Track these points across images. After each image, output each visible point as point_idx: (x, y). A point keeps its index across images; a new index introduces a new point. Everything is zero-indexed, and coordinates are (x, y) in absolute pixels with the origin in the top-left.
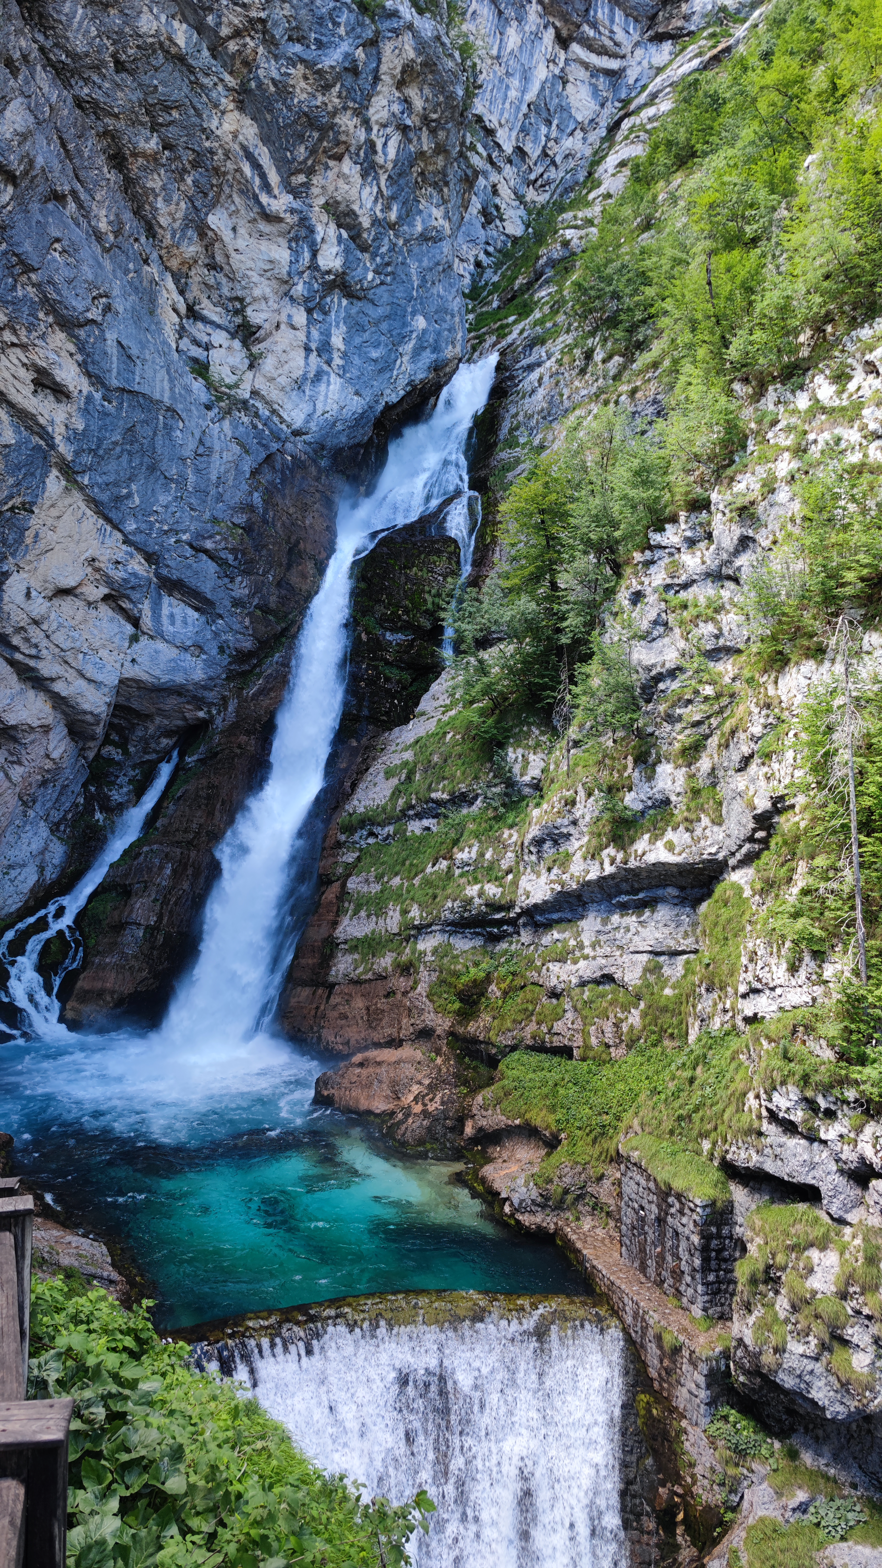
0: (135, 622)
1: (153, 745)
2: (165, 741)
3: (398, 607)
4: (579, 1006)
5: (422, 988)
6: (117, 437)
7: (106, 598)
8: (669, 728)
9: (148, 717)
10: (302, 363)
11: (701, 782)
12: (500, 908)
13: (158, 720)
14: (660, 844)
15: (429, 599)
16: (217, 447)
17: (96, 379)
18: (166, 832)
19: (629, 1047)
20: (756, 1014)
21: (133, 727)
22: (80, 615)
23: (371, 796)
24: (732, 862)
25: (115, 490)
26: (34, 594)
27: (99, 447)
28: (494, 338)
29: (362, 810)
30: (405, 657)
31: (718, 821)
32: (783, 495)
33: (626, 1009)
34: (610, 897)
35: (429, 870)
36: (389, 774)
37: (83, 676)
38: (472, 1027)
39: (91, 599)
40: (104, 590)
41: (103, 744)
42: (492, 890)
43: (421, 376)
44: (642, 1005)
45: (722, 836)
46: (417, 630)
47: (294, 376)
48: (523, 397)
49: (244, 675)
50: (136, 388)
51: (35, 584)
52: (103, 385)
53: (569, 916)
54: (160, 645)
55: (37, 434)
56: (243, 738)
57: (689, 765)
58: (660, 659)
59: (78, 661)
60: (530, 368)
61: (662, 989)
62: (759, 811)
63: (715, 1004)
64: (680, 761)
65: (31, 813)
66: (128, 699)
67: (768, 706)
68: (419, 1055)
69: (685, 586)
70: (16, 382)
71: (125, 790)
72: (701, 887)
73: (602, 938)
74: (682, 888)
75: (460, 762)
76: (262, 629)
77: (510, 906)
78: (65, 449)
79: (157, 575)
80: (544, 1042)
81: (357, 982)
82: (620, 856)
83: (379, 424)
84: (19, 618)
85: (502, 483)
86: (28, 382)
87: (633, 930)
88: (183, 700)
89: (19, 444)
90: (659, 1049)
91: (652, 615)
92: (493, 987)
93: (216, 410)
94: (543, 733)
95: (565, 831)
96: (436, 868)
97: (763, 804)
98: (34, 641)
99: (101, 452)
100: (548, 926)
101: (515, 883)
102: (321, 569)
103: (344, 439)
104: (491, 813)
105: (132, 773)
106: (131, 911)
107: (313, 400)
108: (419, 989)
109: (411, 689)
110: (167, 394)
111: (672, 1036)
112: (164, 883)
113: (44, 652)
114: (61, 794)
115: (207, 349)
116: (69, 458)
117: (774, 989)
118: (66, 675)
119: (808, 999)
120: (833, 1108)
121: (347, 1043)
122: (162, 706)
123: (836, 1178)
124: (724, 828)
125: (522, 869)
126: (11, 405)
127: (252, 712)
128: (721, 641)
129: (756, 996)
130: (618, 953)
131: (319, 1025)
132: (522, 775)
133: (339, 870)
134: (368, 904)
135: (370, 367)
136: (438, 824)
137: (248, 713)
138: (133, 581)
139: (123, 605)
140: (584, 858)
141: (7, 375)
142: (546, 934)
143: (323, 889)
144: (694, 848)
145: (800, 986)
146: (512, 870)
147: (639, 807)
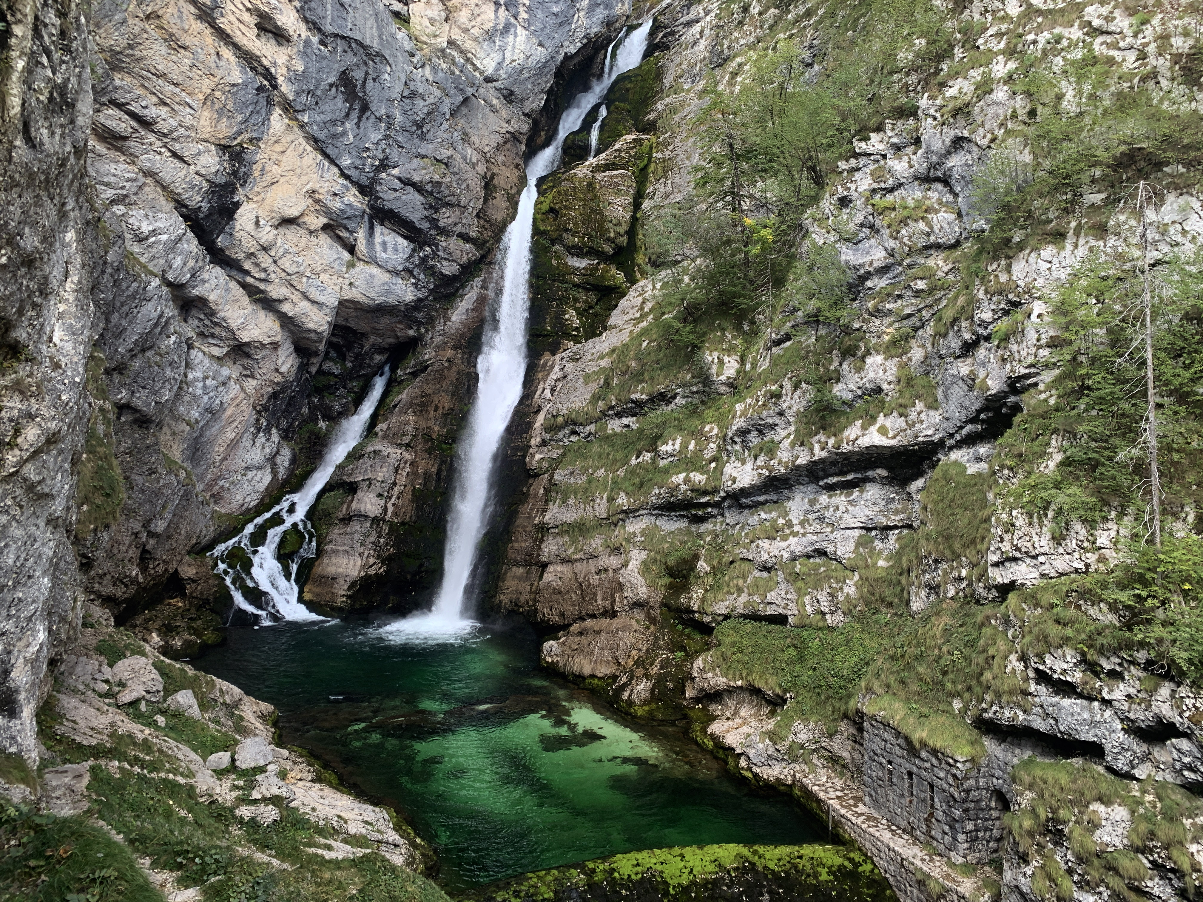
0: (351, 249)
1: (368, 361)
2: (378, 358)
4: (791, 579)
5: (633, 565)
6: (333, 79)
7: (325, 228)
8: (877, 322)
9: (364, 335)
10: (492, 16)
11: (914, 370)
12: (705, 493)
13: (372, 339)
14: (873, 429)
15: (611, 227)
16: (420, 91)
17: (312, 24)
18: (386, 435)
19: (846, 615)
21: (349, 346)
22: (303, 243)
23: (571, 399)
24: (951, 442)
25: (332, 128)
26: (262, 222)
27: (317, 88)
29: (564, 412)
30: (591, 279)
31: (933, 406)
32: (1002, 94)
33: (840, 580)
34: (817, 480)
35: (633, 462)
36: (588, 379)
37: (307, 298)
38: (684, 599)
39: (312, 228)
40: (324, 220)
41: (324, 361)
42: (698, 477)
43: (595, 30)
44: (857, 576)
45: (938, 418)
46: (600, 255)
47: (486, 27)
48: (686, 48)
49: (447, 297)
50: (349, 34)
51: (263, 214)
52: (319, 30)
53: (776, 497)
54: (375, 270)
55: (261, 74)
56: (451, 353)
57: (900, 355)
58: (867, 259)
59: (303, 284)
60: (689, 24)
61: (877, 561)
62: (991, 392)
63: (946, 574)
64: (891, 352)
65: (264, 421)
66: (346, 319)
67: (1000, 292)
68: (634, 624)
69: (892, 190)
70: (241, 26)
71: (344, 400)
72: (911, 468)
73: (811, 517)
74: (892, 469)
76: (463, 255)
77: (715, 491)
78: (287, 89)
79: (371, 207)
80: (757, 611)
81: (567, 563)
82: (831, 442)
83: (558, 74)
84: (249, 244)
85: (670, 124)
86: (253, 26)
87: (842, 509)
88: (395, 319)
89: (245, 85)
91: (859, 218)
92: (701, 563)
93: (418, 57)
94: (734, 337)
95: (771, 421)
96: (640, 459)
97: (996, 385)
98: (263, 265)
99: (319, 93)
100: (754, 507)
101: (719, 471)
103: (529, 86)
105: (350, 386)
106: (359, 505)
107: (502, 50)
108: (631, 566)
109: (596, 309)
110: (376, 40)
113: (273, 276)
114: (289, 404)
115: (407, 4)
116: (291, 98)
117: (1035, 557)
118: (292, 297)
119: (1080, 566)
120: (1118, 669)
121: (563, 615)
122: (376, 325)
123: (1122, 736)
124: (940, 411)
125: (725, 458)
126: (237, 47)
127: (458, 329)
128: (932, 238)
129: (1013, 564)
130: (829, 530)
131: (534, 600)
132: (718, 376)
133: (545, 465)
134: (575, 494)
135: (551, 21)
136: (637, 422)
137: (453, 331)
138: (350, 212)
139: (341, 234)
140: (793, 445)
141: (232, 18)
142: (752, 514)
143: (530, 481)
144: (909, 431)
145: (1068, 554)
146: (715, 459)
147: (848, 396)
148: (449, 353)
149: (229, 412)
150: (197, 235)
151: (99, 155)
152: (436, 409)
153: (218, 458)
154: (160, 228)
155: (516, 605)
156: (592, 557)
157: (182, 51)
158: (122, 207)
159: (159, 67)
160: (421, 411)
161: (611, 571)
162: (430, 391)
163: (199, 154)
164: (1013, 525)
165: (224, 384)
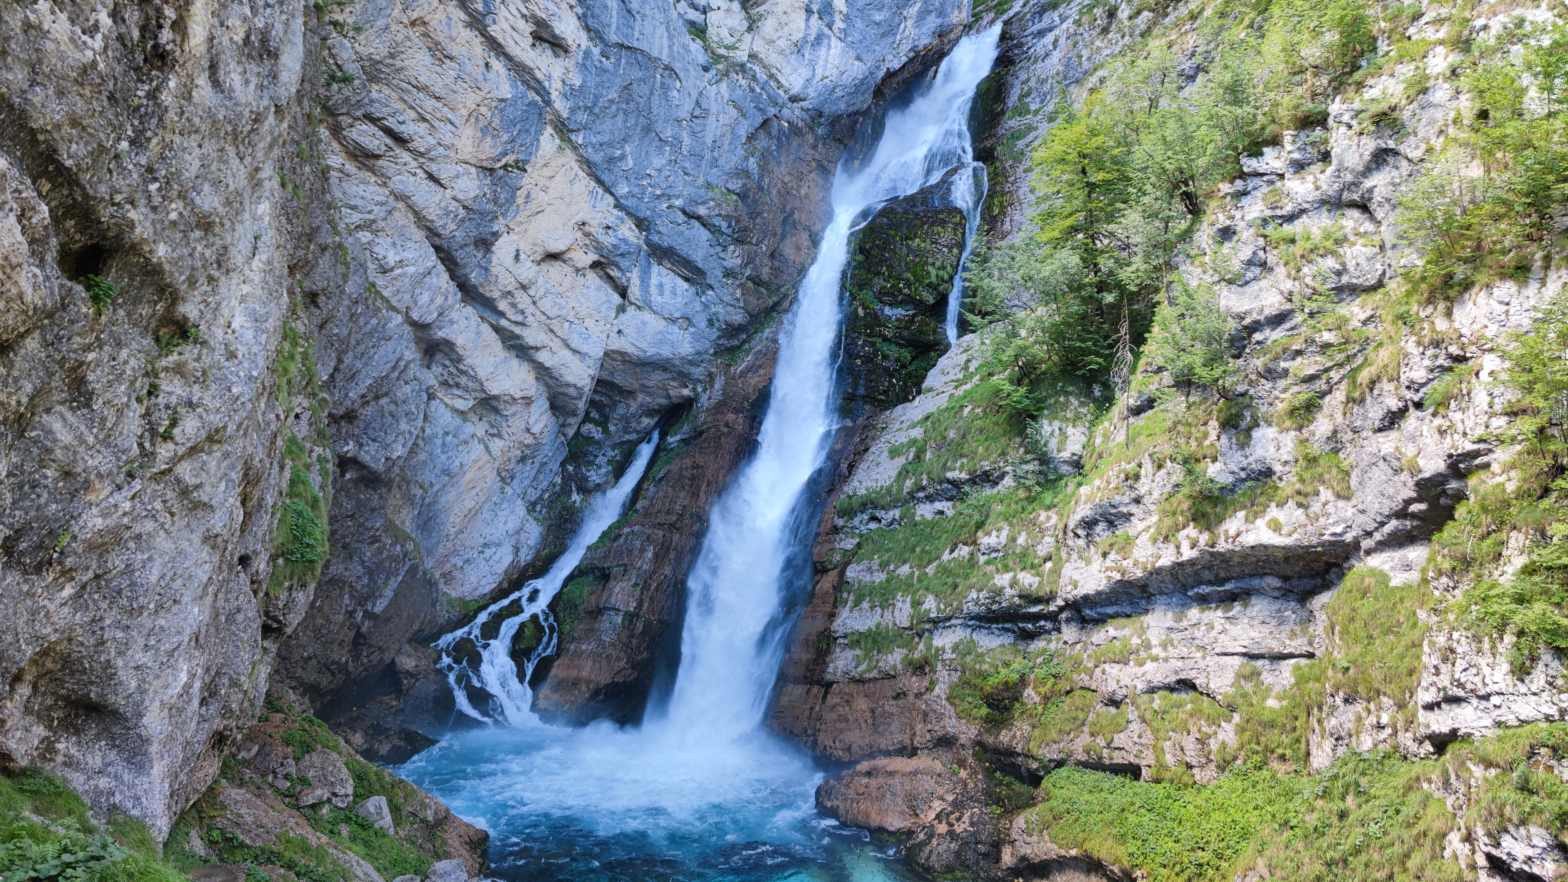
0: (623, 291)
1: (633, 425)
2: (646, 421)
3: (899, 279)
4: (1148, 716)
5: (940, 690)
6: (613, 95)
7: (595, 265)
8: (1268, 385)
9: (631, 393)
10: (803, 25)
11: (1315, 449)
12: (1038, 600)
13: (640, 397)
14: (1260, 523)
15: (933, 272)
16: (713, 110)
17: (595, 33)
18: (647, 514)
19: (1221, 768)
20: (1453, 731)
21: (614, 404)
22: (567, 282)
23: (874, 476)
24: (1367, 544)
25: (609, 151)
26: (523, 256)
27: (595, 105)
28: (992, 15)
29: (862, 492)
30: (905, 333)
31: (1344, 496)
32: (1441, 93)
33: (1213, 721)
34: (1185, 588)
35: (946, 557)
36: (894, 453)
37: (568, 346)
38: (1004, 737)
39: (579, 265)
40: (593, 257)
41: (583, 422)
42: (1028, 580)
43: (925, 41)
44: (1236, 718)
45: (1351, 512)
46: (919, 304)
47: (794, 39)
48: (1035, 62)
49: (732, 350)
50: (635, 44)
51: (525, 247)
52: (602, 39)
53: (1128, 610)
54: (647, 316)
55: (534, 89)
56: (731, 417)
57: (1300, 428)
58: (1256, 305)
59: (563, 330)
60: (1041, 34)
61: (1264, 699)
62: (1425, 475)
63: (1359, 719)
64: (1288, 423)
65: (509, 490)
66: (612, 374)
67: (1437, 344)
68: (938, 766)
69: (1290, 218)
70: (514, 34)
71: (603, 470)
72: (1313, 577)
73: (1176, 636)
74: (1285, 578)
75: (982, 438)
76: (753, 301)
77: (1050, 598)
78: (561, 106)
79: (648, 243)
80: (1100, 758)
81: (860, 681)
82: (1204, 538)
83: (878, 92)
84: (507, 282)
85: (1011, 152)
86: (527, 34)
87: (1218, 627)
88: (668, 376)
89: (515, 100)
90: (1265, 773)
91: (1246, 253)
92: (1029, 692)
93: (713, 72)
94: (1082, 404)
95: (1125, 510)
96: (955, 554)
97: (1431, 466)
98: (520, 306)
99: (597, 110)
100: (1101, 621)
101: (1057, 572)
102: (815, 241)
103: (843, 106)
104: (1022, 494)
105: (611, 453)
106: (610, 596)
107: (812, 65)
108: (937, 690)
109: (910, 368)
110: (666, 52)
111: (1283, 758)
112: (645, 567)
113: (530, 319)
114: (539, 472)
115: (705, 13)
116: (565, 116)
117: (1486, 697)
118: (551, 344)
119: (1553, 711)
121: (848, 749)
122: (645, 382)
124: (1354, 502)
125: (1064, 556)
126: (508, 57)
127: (740, 389)
128: (1345, 278)
129: (1454, 706)
130: (1199, 655)
131: (814, 728)
132: (1059, 451)
133: (836, 557)
134: (872, 594)
135: (873, 31)
136: (954, 507)
138: (623, 248)
139: (612, 273)
140: (1153, 540)
141: (506, 26)
142: (1098, 631)
143: (818, 577)
144: (1309, 527)
145: (1535, 694)
146: (1051, 557)
147: (1228, 479)
148: (729, 417)
149: (469, 476)
150: (448, 269)
153: (452, 531)
154: (407, 259)
155: (791, 733)
156: (889, 676)
157: (447, 61)
158: (367, 234)
159: (421, 79)
161: (911, 696)
163: (457, 176)
164: (1453, 651)
165: (466, 442)
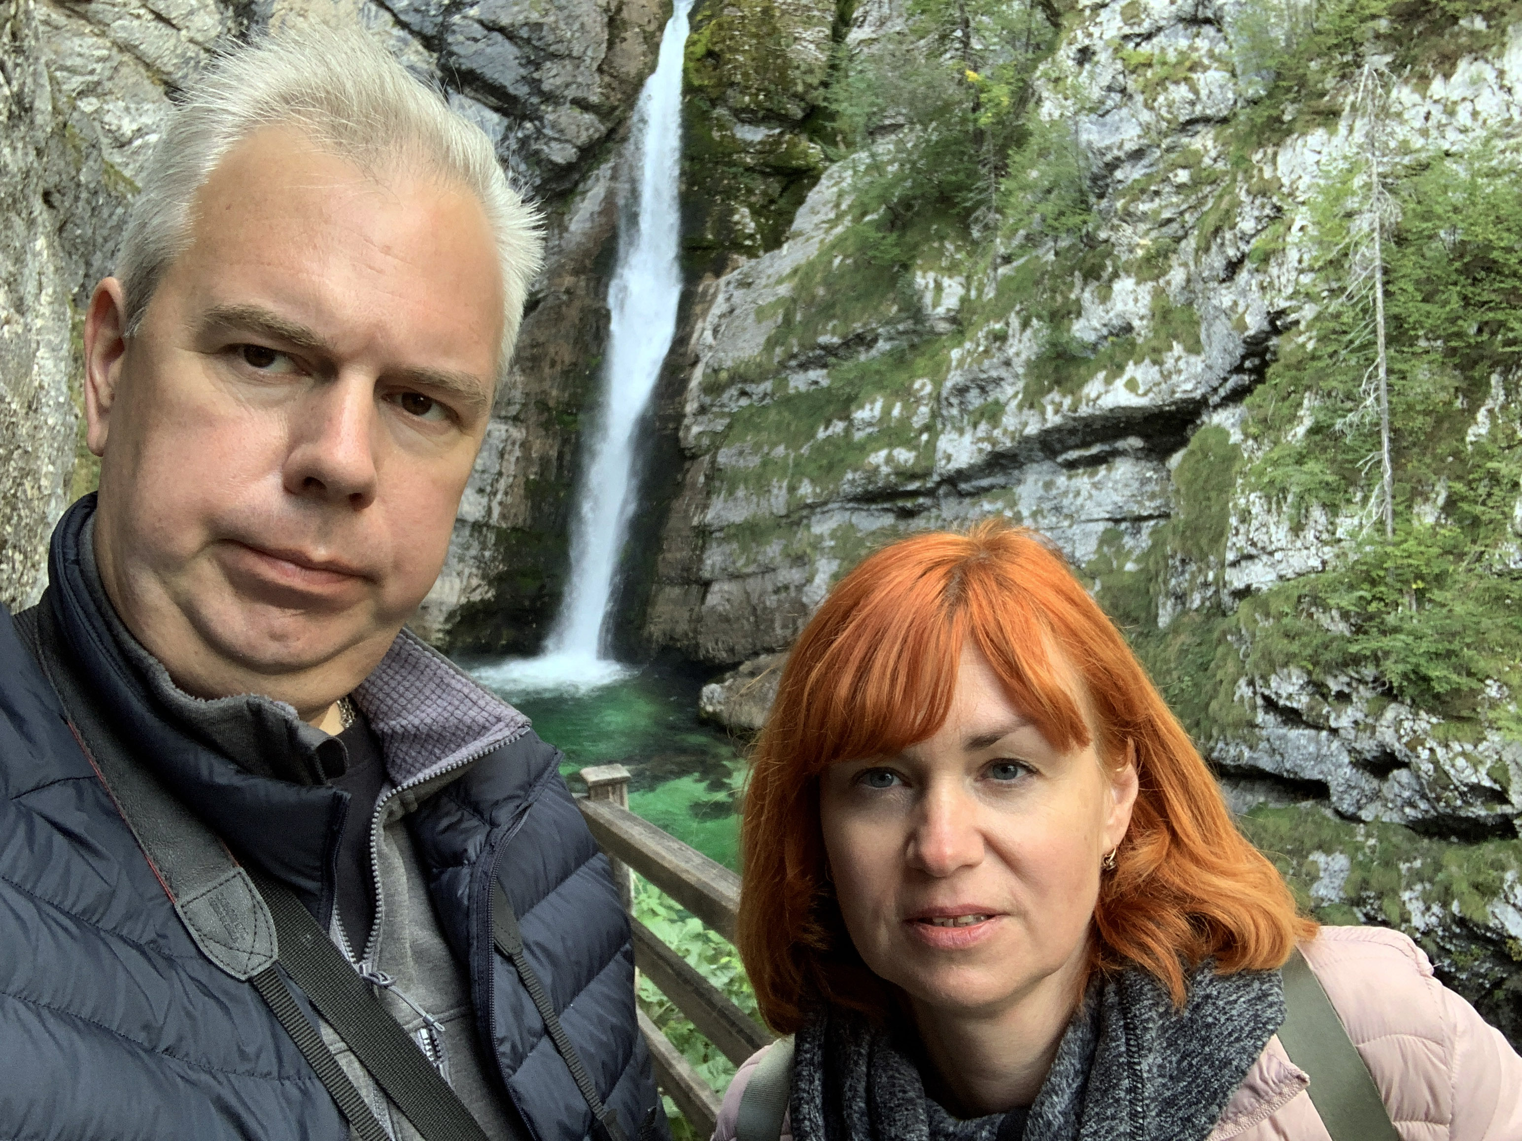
8: (1129, 230)
11: (1173, 299)
12: (913, 477)
14: (1119, 383)
15: (799, 77)
20: (1248, 587)
23: (740, 345)
24: (1214, 399)
29: (730, 363)
30: (771, 159)
31: (1194, 348)
34: (1054, 455)
35: (821, 434)
36: (761, 316)
42: (904, 456)
45: (1200, 367)
46: (784, 120)
49: (563, 195)
53: (1002, 481)
56: (570, 280)
57: (1156, 278)
58: (1116, 139)
61: (1124, 563)
62: (1251, 332)
63: (1194, 578)
64: (1144, 274)
67: (1264, 193)
69: (1149, 37)
72: (1173, 433)
73: (1046, 506)
74: (1147, 438)
77: (926, 474)
81: (740, 577)
82: (1067, 402)
87: (1085, 494)
91: (1105, 78)
95: (994, 374)
96: (830, 432)
97: (1255, 323)
100: (976, 495)
101: (931, 445)
109: (779, 203)
117: (1272, 553)
119: (1317, 563)
120: (1347, 690)
121: (731, 650)
123: (1348, 771)
124: (1203, 357)
125: (939, 426)
127: (579, 244)
128: (1198, 108)
129: (1249, 563)
130: (1066, 523)
131: (695, 631)
132: (934, 307)
133: (706, 441)
134: (746, 481)
136: (829, 375)
137: (572, 246)
140: (1020, 407)
142: (973, 505)
143: (687, 465)
144: (1164, 386)
146: (927, 428)
147: (1091, 337)
148: (568, 281)
151: (57, 28)
152: (553, 364)
154: (147, 126)
155: (672, 638)
156: (768, 570)
158: (94, 100)
160: (532, 368)
161: (792, 588)
162: (542, 339)
164: (1250, 513)
